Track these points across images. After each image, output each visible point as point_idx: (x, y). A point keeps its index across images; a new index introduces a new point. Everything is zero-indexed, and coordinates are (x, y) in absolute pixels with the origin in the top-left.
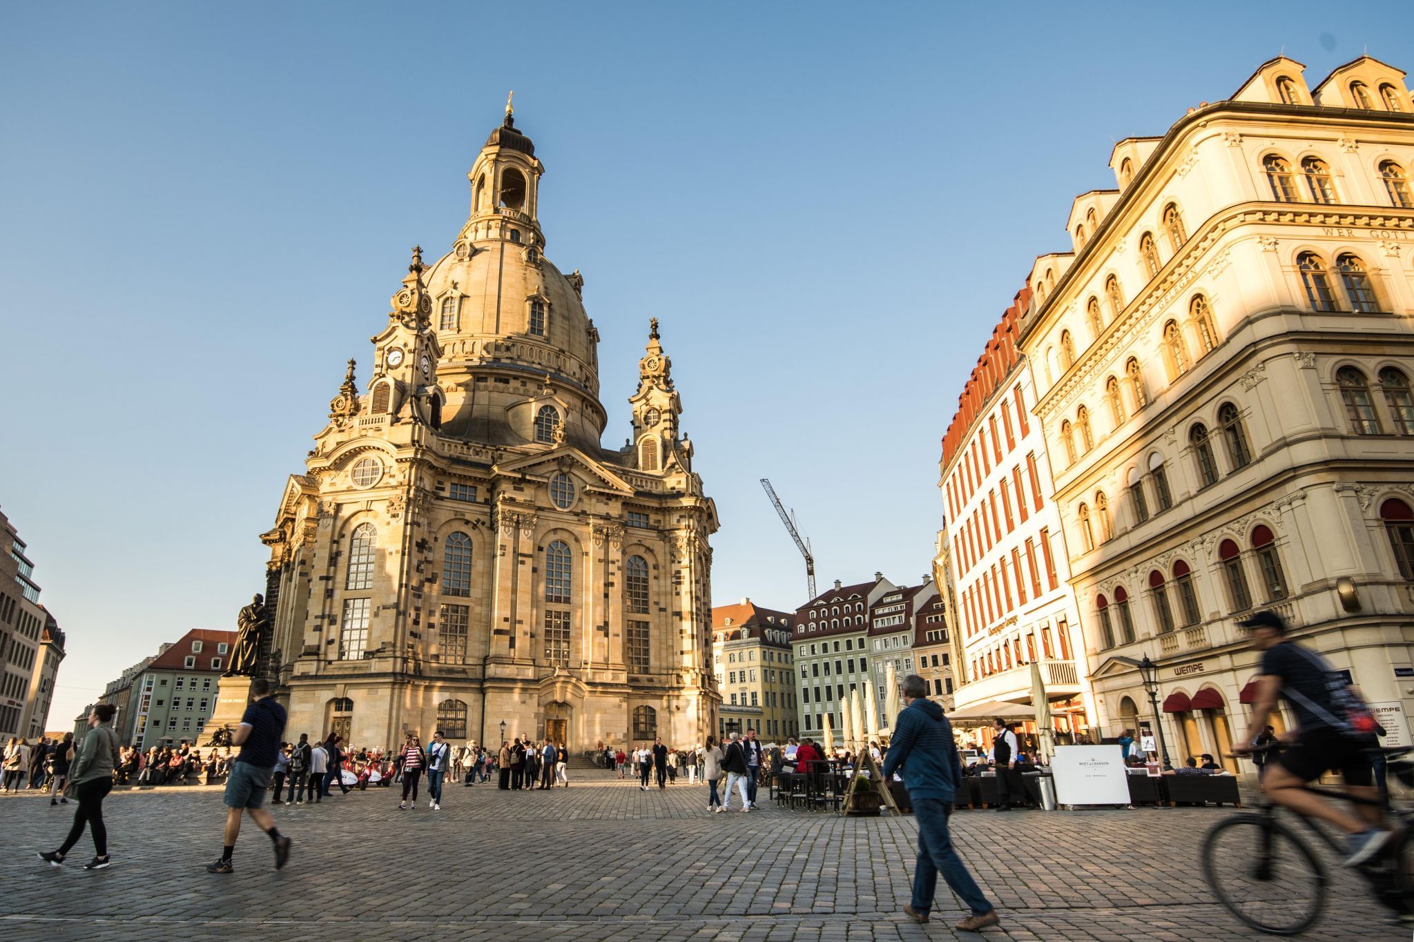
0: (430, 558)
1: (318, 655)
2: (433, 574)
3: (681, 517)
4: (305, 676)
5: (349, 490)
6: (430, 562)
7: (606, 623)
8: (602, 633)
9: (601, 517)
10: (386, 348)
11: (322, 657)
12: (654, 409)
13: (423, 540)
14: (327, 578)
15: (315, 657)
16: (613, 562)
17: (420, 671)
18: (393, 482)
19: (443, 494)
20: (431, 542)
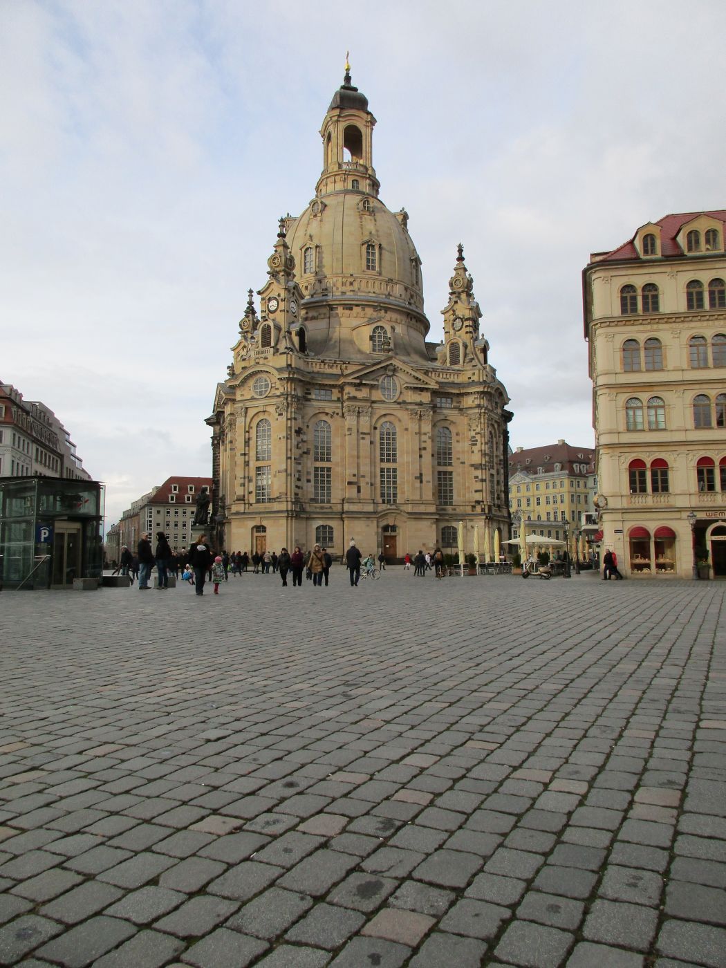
0: (305, 439)
1: (244, 500)
2: (307, 449)
3: (475, 398)
4: (237, 513)
5: (253, 399)
6: (305, 442)
7: (421, 474)
8: (419, 481)
9: (416, 404)
10: (267, 298)
11: (246, 502)
12: (460, 318)
13: (299, 428)
14: (245, 454)
15: (243, 502)
16: (425, 434)
17: (304, 509)
18: (278, 393)
19: (309, 397)
20: (305, 429)
